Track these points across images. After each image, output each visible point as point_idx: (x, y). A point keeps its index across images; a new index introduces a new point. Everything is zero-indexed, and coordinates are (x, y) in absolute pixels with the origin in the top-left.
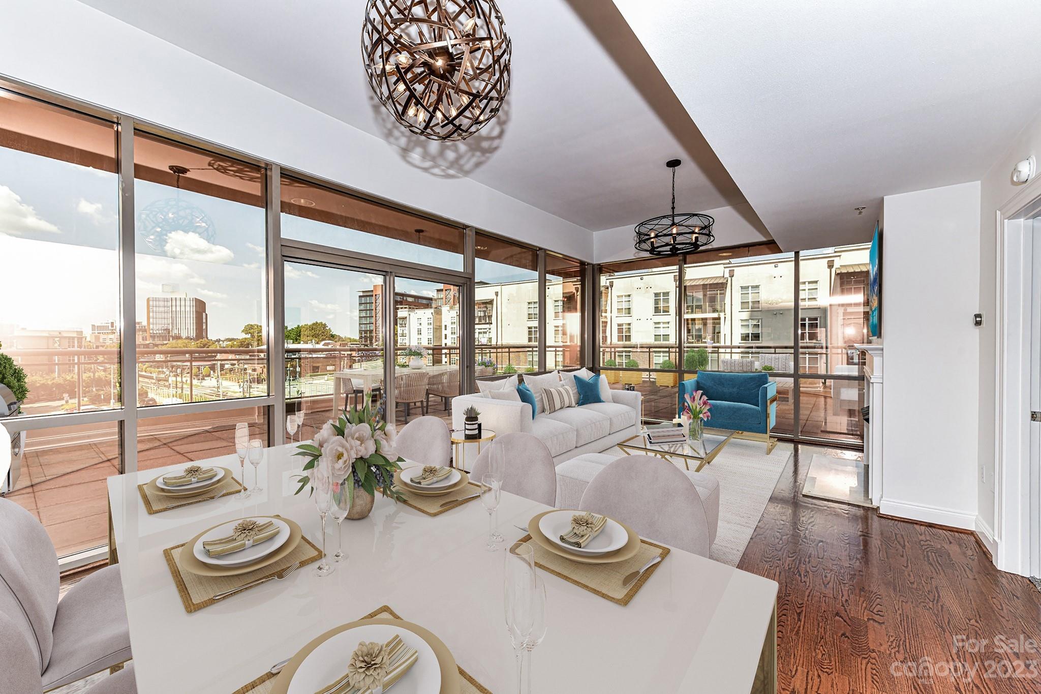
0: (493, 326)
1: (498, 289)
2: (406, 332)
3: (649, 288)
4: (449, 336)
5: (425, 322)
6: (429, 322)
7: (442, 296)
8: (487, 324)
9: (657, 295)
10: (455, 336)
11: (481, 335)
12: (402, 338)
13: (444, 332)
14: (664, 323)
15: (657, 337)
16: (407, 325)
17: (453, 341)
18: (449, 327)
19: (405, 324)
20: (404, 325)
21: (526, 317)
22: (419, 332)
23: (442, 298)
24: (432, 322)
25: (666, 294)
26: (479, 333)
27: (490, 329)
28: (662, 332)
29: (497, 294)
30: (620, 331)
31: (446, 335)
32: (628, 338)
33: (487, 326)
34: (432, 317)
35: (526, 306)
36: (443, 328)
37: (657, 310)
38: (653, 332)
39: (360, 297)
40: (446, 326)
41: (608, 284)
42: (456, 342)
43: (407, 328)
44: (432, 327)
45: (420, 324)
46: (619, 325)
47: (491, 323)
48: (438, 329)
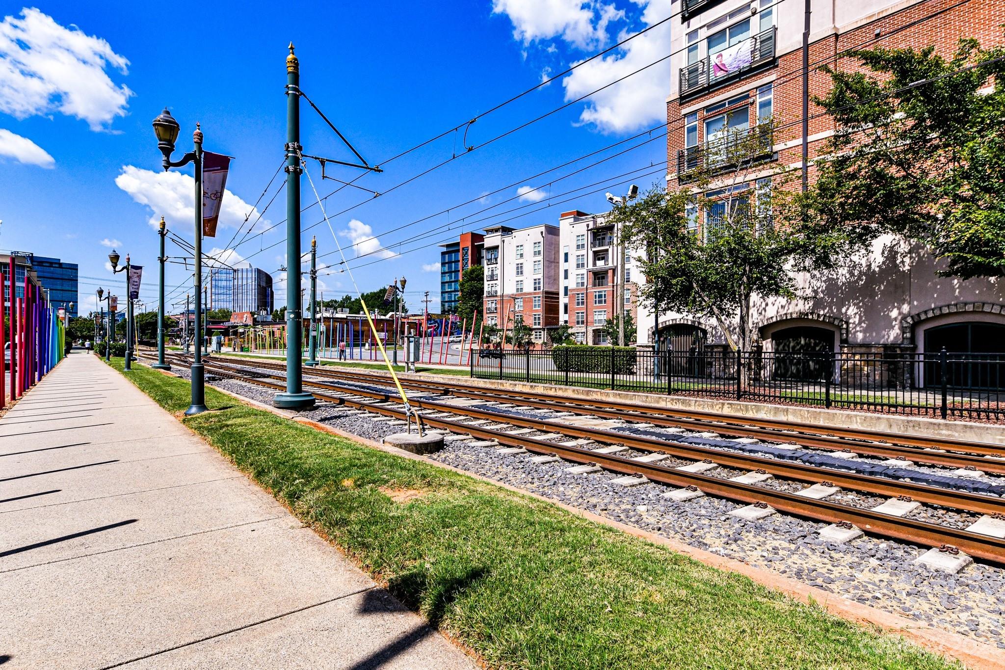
2: (498, 272)
4: (573, 272)
5: (529, 250)
6: (537, 250)
10: (584, 271)
12: (491, 282)
13: (563, 266)
16: (499, 260)
17: (579, 281)
18: (573, 254)
19: (496, 259)
20: (493, 261)
22: (520, 270)
24: (541, 249)
31: (566, 271)
34: (541, 240)
36: (562, 258)
39: (443, 254)
40: (566, 255)
42: (585, 281)
43: (498, 266)
44: (540, 258)
45: (522, 255)
48: (552, 262)
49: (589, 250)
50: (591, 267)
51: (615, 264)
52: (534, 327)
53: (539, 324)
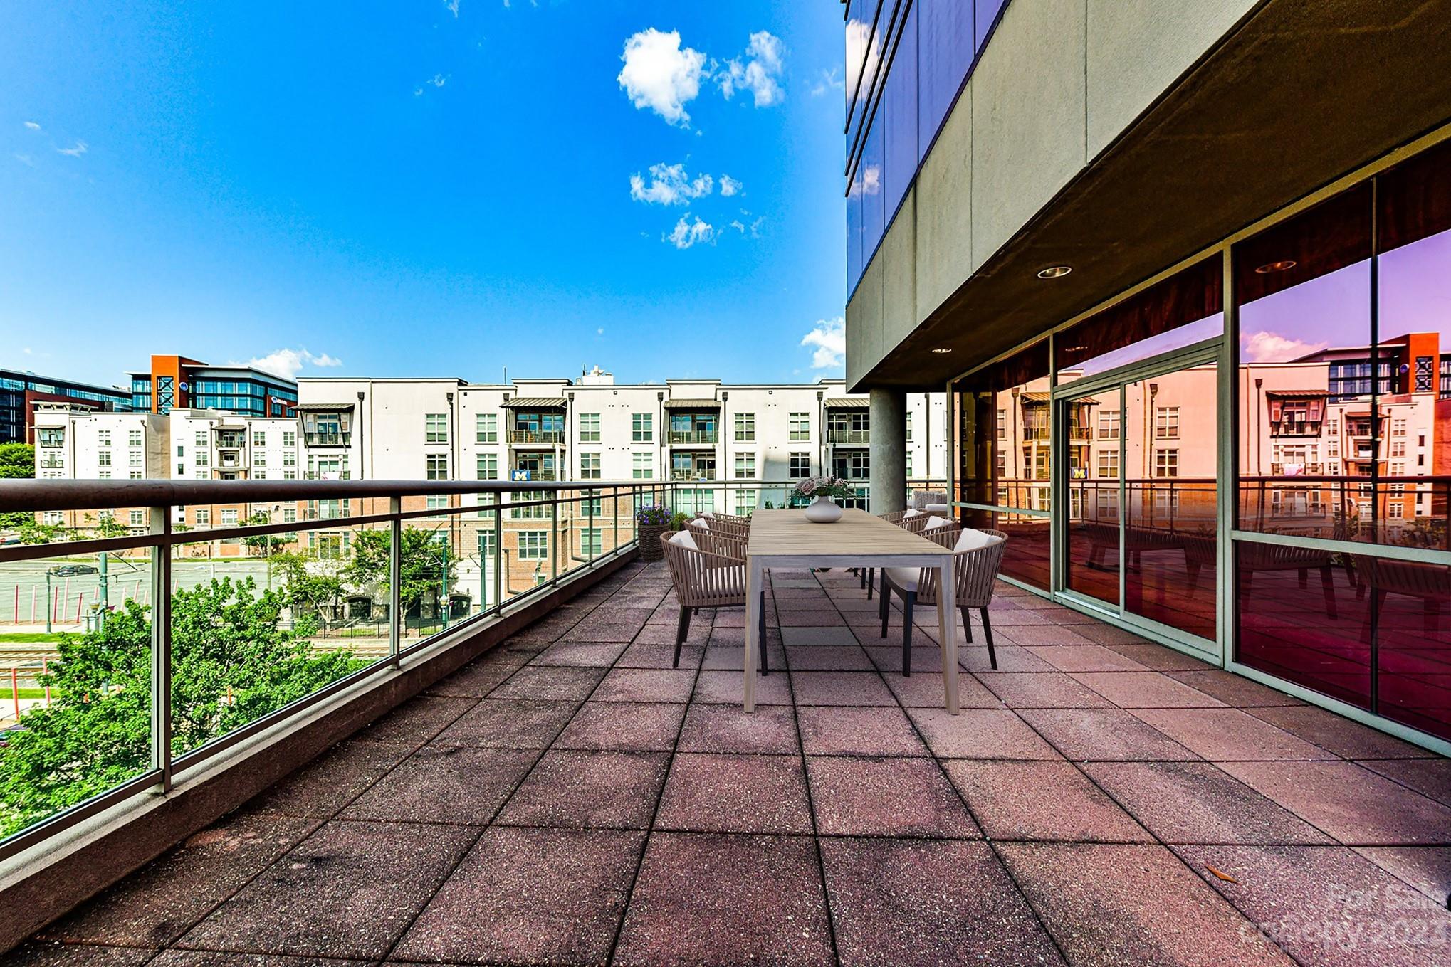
0: (354, 453)
1: (364, 388)
2: (64, 459)
3: (625, 406)
4: (191, 467)
5: (120, 438)
6: (134, 439)
7: (147, 389)
8: (341, 447)
9: (636, 416)
11: (323, 467)
12: (50, 470)
13: (175, 460)
14: (645, 454)
15: (636, 472)
18: (190, 450)
20: (55, 444)
21: (425, 437)
22: (107, 459)
23: (150, 394)
24: (142, 438)
25: (648, 416)
26: (320, 463)
27: (345, 456)
28: (643, 465)
29: (361, 396)
30: (585, 462)
31: (181, 465)
32: (597, 473)
33: (342, 451)
34: (142, 429)
35: (424, 420)
36: (174, 451)
37: (636, 436)
38: (631, 466)
40: (181, 449)
41: (566, 396)
43: (65, 451)
44: (142, 449)
45: (108, 443)
46: (583, 455)
47: (349, 447)
48: (158, 454)
49: (214, 447)
50: (216, 465)
51: (248, 466)
52: (131, 525)
53: (140, 522)
